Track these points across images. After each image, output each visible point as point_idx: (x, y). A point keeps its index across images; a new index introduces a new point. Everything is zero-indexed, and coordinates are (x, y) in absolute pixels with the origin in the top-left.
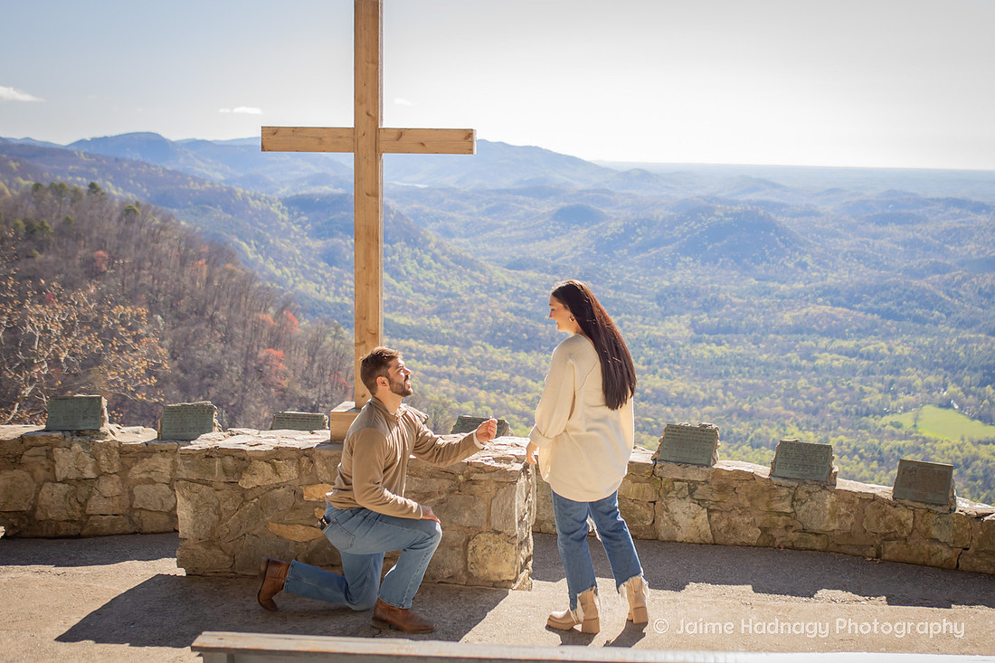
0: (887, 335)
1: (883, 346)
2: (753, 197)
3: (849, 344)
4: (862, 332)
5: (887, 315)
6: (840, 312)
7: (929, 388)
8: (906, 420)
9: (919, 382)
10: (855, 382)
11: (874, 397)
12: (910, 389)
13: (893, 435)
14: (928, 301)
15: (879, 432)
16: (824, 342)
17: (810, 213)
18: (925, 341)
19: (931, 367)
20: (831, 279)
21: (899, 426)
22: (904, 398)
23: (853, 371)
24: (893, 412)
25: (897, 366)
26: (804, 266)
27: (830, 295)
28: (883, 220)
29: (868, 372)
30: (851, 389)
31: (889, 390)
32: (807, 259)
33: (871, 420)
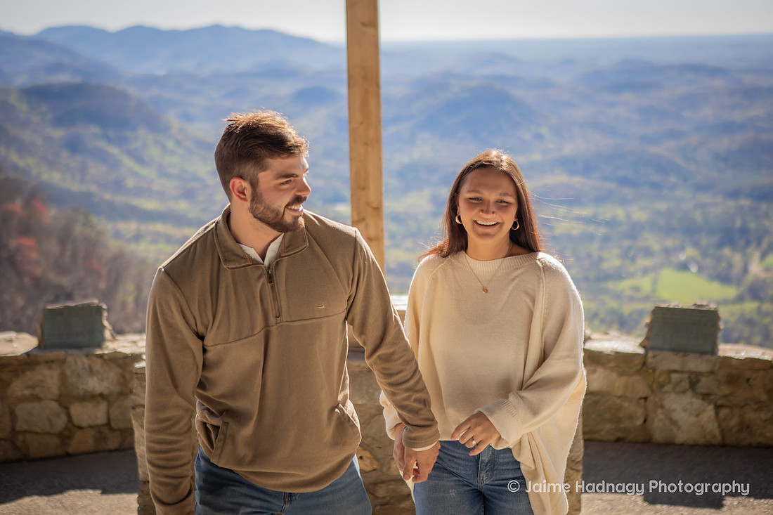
0: (624, 202)
1: (620, 213)
2: (489, 71)
3: (586, 212)
4: (601, 199)
5: (624, 182)
6: (577, 180)
7: (667, 252)
8: (645, 283)
9: (656, 247)
10: (594, 248)
11: (612, 261)
12: (648, 253)
13: (632, 299)
14: (664, 167)
15: (618, 296)
16: (562, 210)
17: (545, 84)
18: (662, 206)
19: (668, 230)
20: (569, 149)
21: (637, 289)
22: (642, 262)
23: (590, 238)
24: (632, 275)
25: (634, 231)
26: (539, 137)
27: (568, 164)
28: (618, 88)
29: (606, 239)
30: (589, 256)
31: (627, 255)
32: (544, 130)
33: (610, 285)
